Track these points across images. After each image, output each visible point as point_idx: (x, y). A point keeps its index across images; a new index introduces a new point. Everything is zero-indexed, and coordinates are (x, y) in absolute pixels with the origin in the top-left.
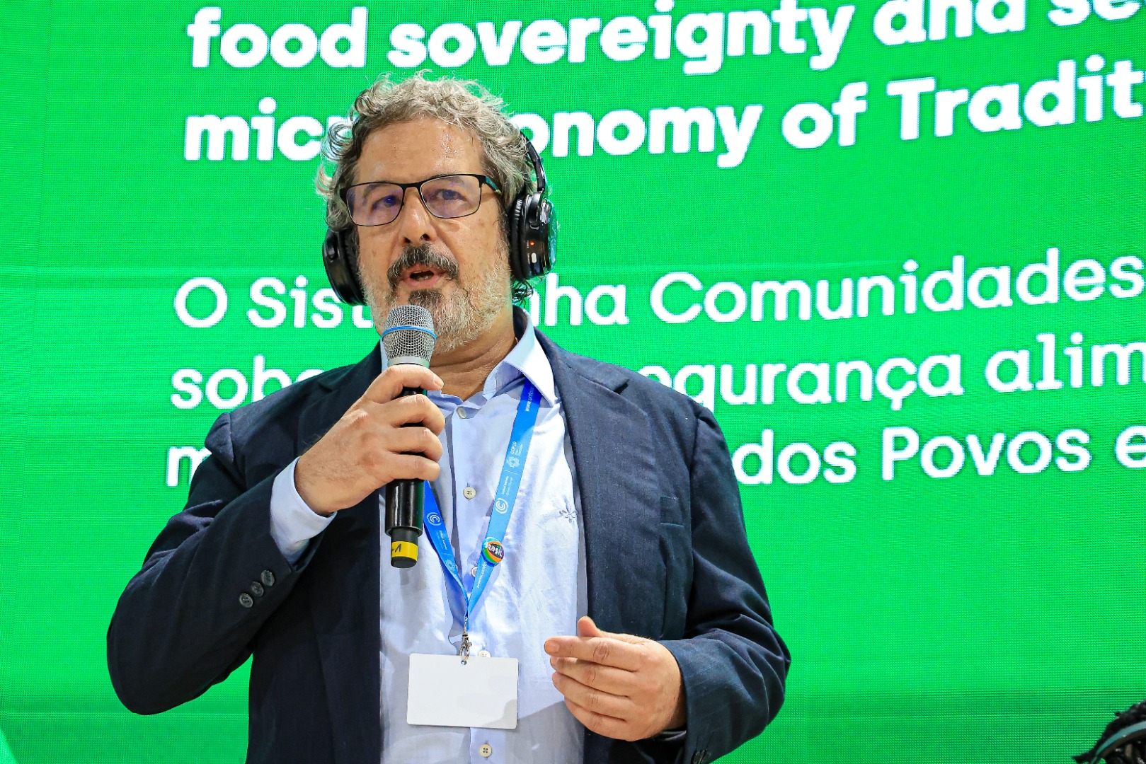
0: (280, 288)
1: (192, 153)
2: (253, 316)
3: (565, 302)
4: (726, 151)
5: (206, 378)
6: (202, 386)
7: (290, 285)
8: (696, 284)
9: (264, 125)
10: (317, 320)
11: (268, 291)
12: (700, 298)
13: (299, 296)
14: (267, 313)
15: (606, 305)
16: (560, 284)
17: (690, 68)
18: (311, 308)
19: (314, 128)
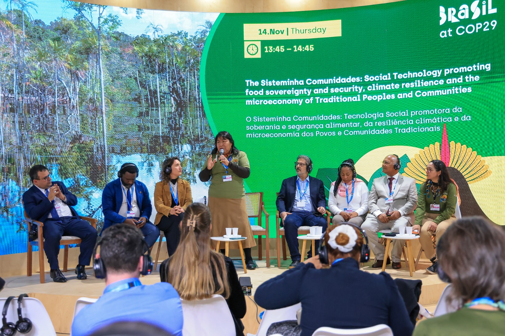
1: (247, 104)
4: (300, 104)
5: (250, 127)
8: (297, 117)
9: (254, 101)
11: (255, 118)
13: (258, 118)
14: (255, 120)
15: (289, 119)
16: (284, 117)
17: (296, 95)
18: (259, 120)
19: (259, 101)
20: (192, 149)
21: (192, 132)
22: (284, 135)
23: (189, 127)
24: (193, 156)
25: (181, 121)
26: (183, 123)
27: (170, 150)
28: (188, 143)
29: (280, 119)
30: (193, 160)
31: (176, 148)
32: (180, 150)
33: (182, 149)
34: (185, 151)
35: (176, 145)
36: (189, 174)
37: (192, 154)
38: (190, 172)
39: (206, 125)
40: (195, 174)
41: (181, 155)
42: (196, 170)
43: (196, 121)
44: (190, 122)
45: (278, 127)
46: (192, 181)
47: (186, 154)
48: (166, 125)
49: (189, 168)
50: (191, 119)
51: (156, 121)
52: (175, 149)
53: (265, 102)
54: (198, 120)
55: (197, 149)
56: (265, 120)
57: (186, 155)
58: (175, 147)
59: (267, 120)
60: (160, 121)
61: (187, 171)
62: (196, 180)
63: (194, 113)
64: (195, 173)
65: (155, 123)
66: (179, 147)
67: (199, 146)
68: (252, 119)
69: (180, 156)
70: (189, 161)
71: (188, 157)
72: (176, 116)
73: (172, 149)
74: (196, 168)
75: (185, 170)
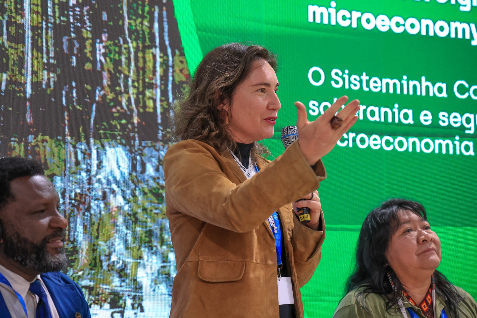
0: (340, 73)
1: (311, 19)
2: (333, 83)
3: (427, 87)
4: (473, 39)
5: (320, 104)
6: (318, 107)
7: (343, 73)
8: (467, 85)
9: (332, 11)
10: (352, 86)
11: (337, 74)
12: (468, 90)
13: (346, 77)
14: (337, 82)
15: (440, 90)
16: (426, 81)
17: (462, 9)
18: (350, 82)
19: (348, 15)
20: (133, 168)
21: (133, 97)
22: (427, 146)
23: (127, 77)
24: (134, 196)
25: (100, 48)
26: (105, 55)
27: (62, 164)
28: (121, 144)
29: (415, 87)
30: (135, 214)
31: (80, 156)
32: (94, 168)
33: (99, 166)
34: (111, 174)
35: (82, 147)
36: (121, 273)
37: (134, 190)
38: (125, 265)
39: (184, 79)
40: (141, 273)
41: (96, 189)
42: (145, 257)
43: (149, 57)
44: (129, 59)
45: (406, 116)
46: (129, 302)
47: (114, 187)
48: (48, 53)
49: (122, 246)
50: (132, 46)
51: (13, 30)
52: (78, 163)
53: (368, 21)
54: (154, 56)
55: (150, 171)
56: (368, 85)
57: (114, 192)
58: (76, 154)
59: (372, 85)
60: (28, 33)
61: (114, 258)
62: (141, 299)
63: (142, 23)
64: (139, 269)
65: (10, 38)
66: (89, 156)
67: (155, 161)
68: (328, 78)
69: (93, 193)
70: (121, 219)
71: (117, 201)
72: (83, 22)
73: (65, 161)
74: (145, 250)
75: (109, 256)
